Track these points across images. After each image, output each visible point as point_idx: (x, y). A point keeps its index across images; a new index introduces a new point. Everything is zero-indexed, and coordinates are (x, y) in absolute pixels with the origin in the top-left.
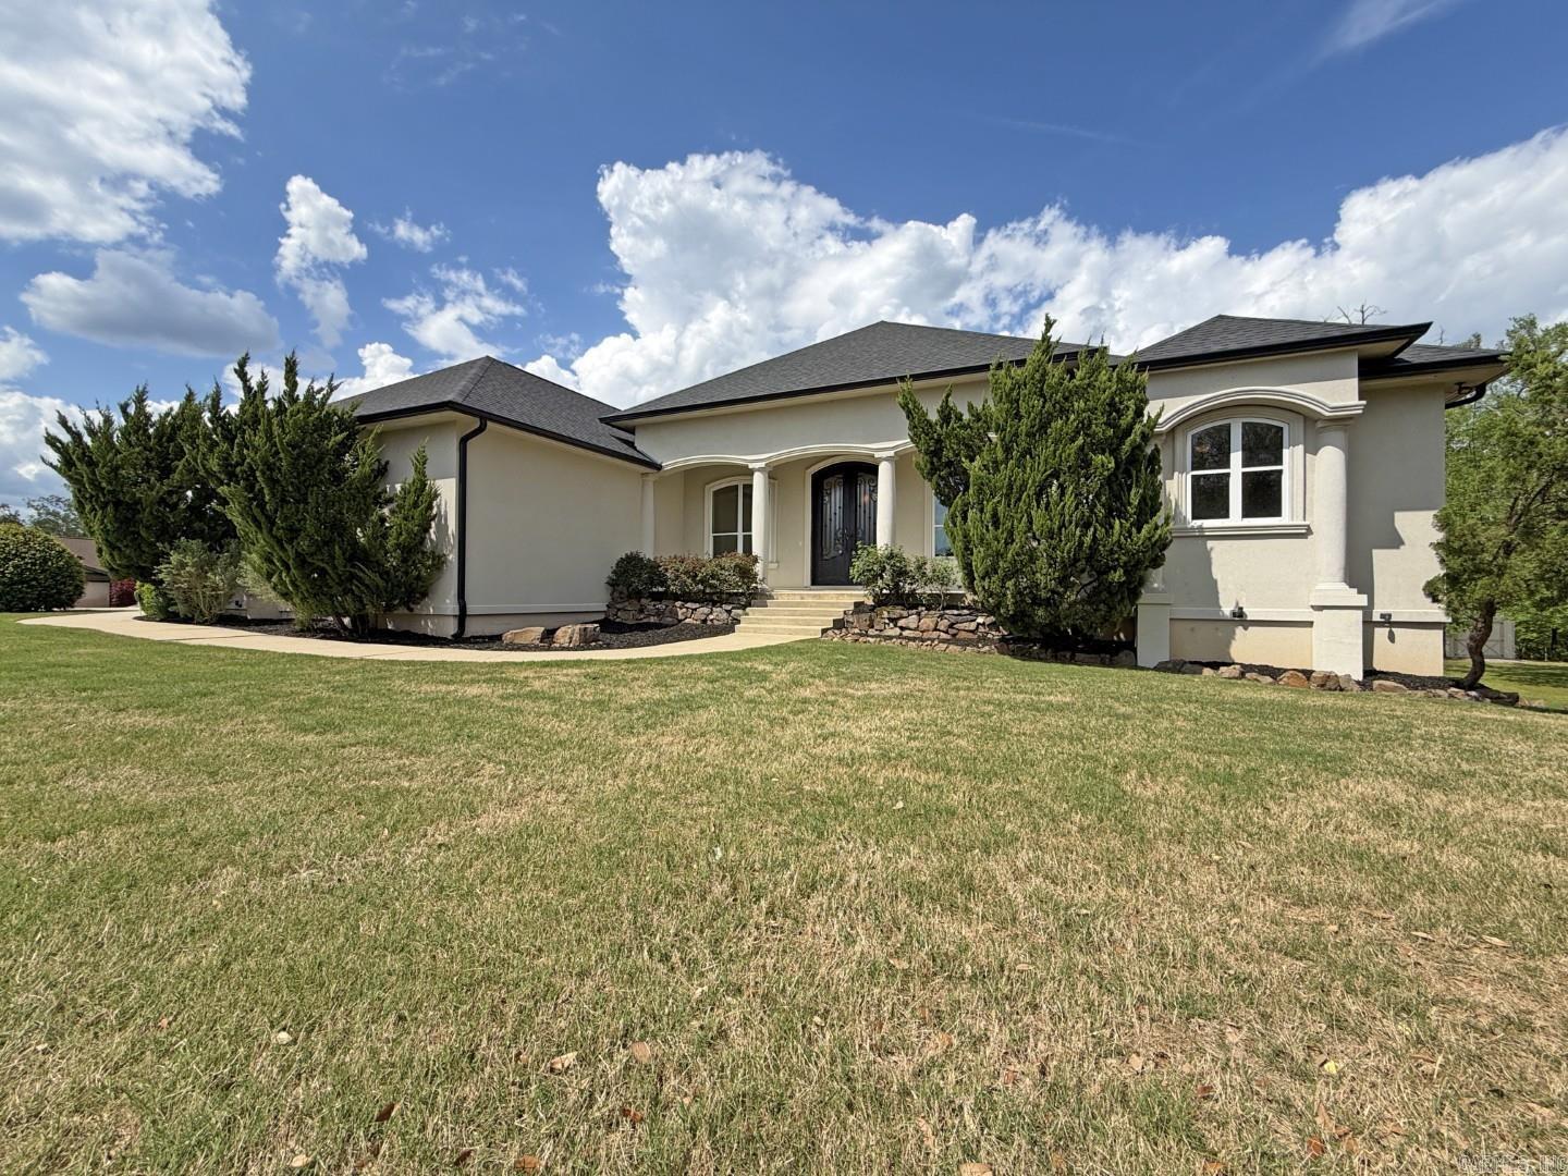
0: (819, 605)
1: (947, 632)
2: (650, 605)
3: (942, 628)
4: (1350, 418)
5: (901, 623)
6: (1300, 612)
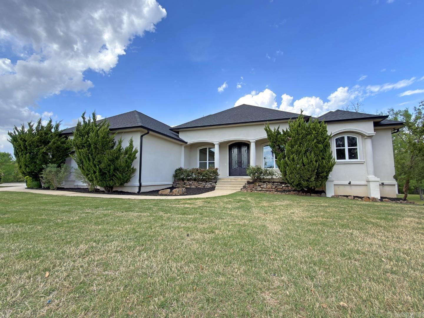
0: (236, 182)
1: (275, 189)
2: (187, 183)
3: (273, 188)
4: (372, 136)
5: (262, 186)
6: (364, 183)
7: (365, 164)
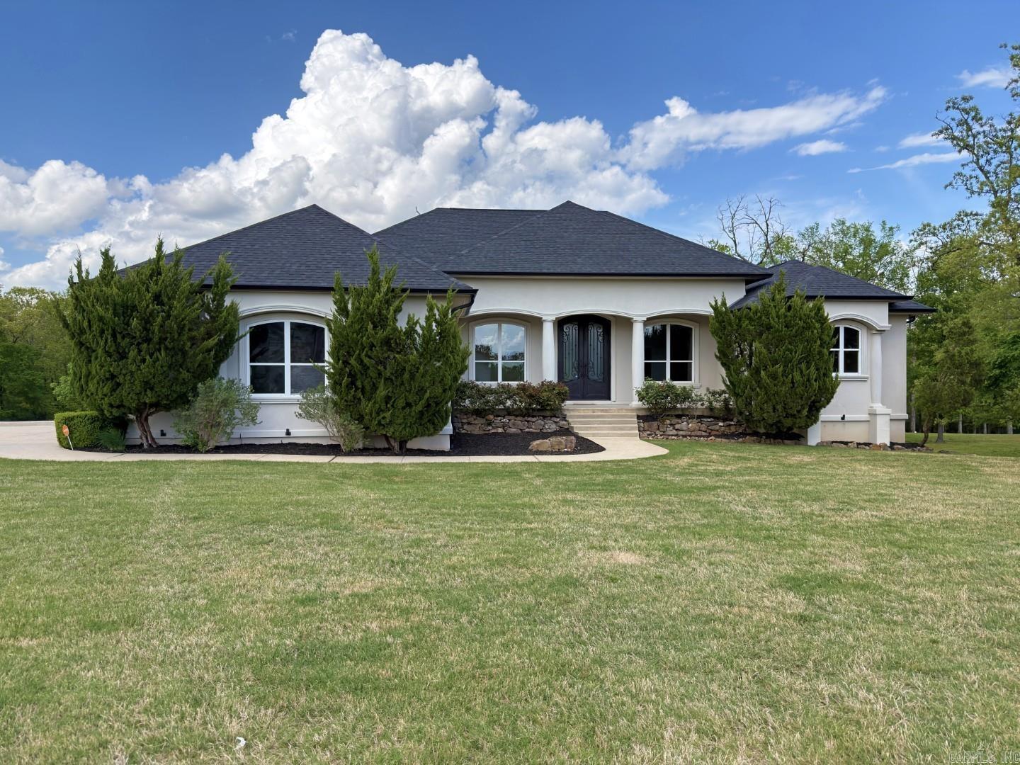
1: (706, 431)
3: (703, 429)
4: (885, 330)
5: (677, 426)
6: (865, 417)
7: (869, 381)
